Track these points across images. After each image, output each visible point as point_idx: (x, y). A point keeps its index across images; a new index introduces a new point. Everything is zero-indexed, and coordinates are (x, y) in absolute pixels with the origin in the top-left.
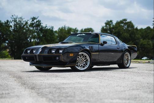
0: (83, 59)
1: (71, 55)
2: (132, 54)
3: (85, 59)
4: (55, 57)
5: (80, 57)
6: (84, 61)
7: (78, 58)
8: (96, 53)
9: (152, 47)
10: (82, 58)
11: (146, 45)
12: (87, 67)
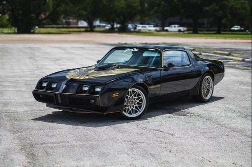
0: (135, 99)
1: (115, 95)
2: (215, 78)
3: (138, 99)
4: (89, 99)
5: (129, 96)
6: (136, 101)
7: (127, 97)
8: (156, 86)
9: (249, 13)
10: (132, 98)
11: (239, 9)
12: (141, 112)
